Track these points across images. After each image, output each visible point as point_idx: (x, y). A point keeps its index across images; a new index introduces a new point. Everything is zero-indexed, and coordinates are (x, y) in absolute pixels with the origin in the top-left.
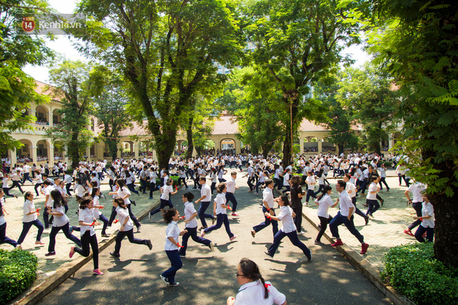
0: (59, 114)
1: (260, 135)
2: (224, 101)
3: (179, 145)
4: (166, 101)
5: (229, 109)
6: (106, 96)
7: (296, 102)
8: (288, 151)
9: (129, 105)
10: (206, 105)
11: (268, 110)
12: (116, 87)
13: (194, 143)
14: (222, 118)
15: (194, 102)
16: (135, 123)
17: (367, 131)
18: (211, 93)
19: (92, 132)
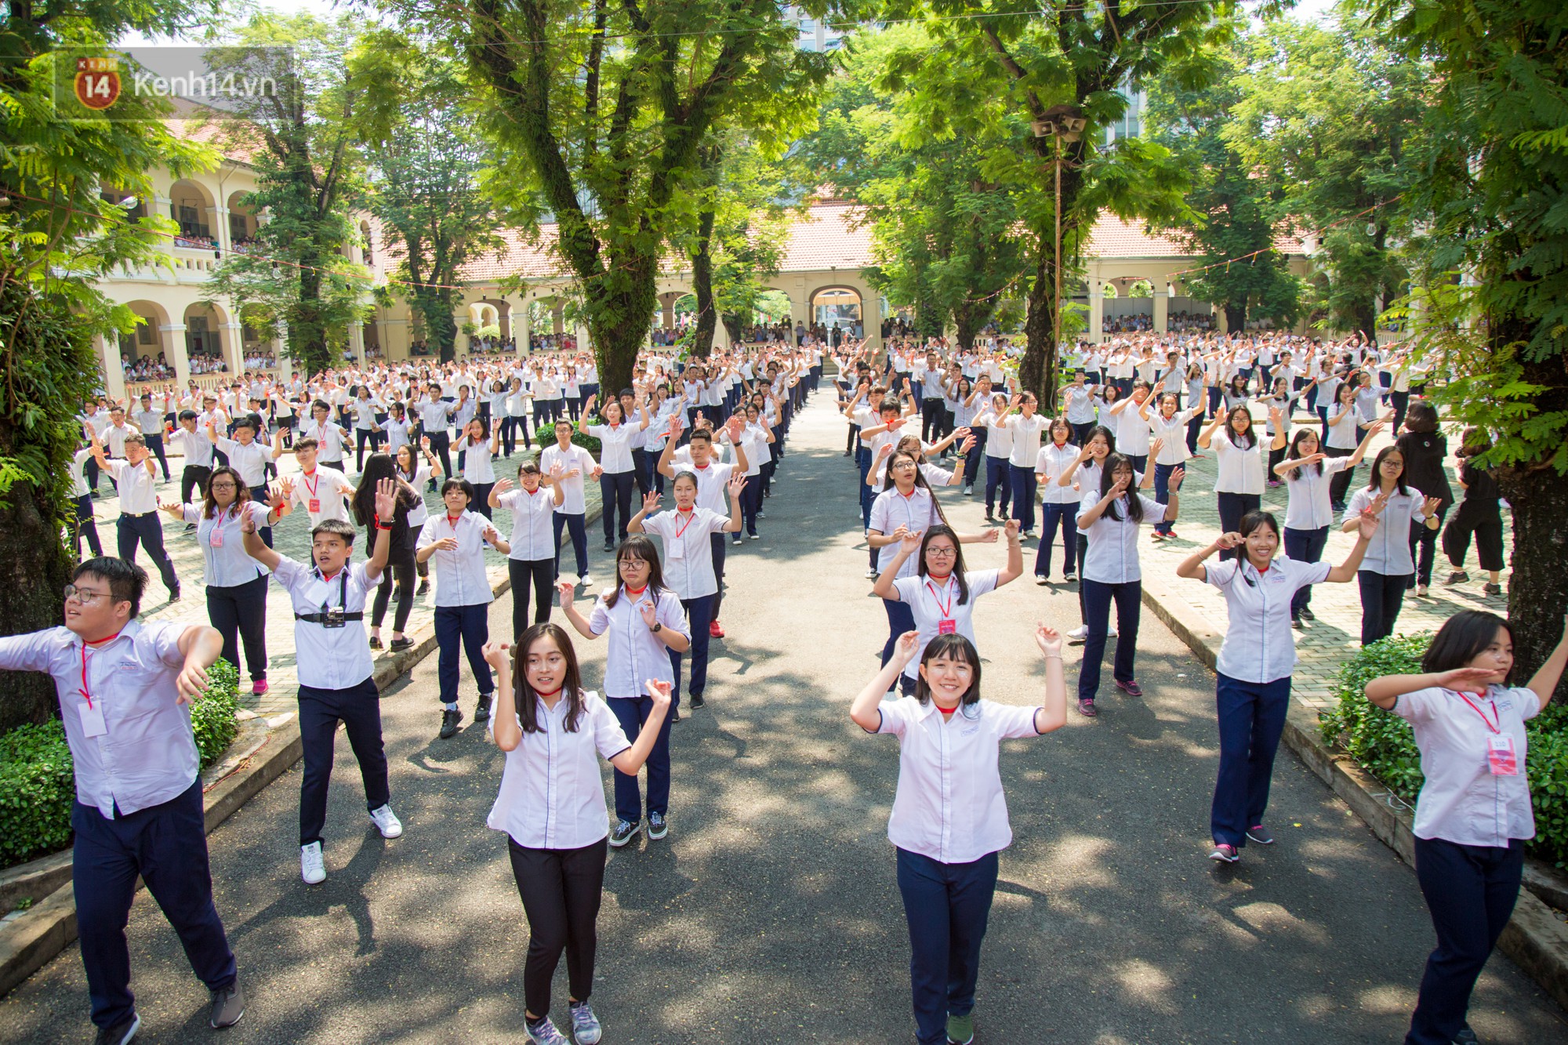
0: (251, 209)
1: (948, 270)
2: (824, 152)
3: (667, 309)
4: (619, 154)
5: (841, 181)
6: (408, 141)
7: (1078, 151)
8: (1042, 327)
9: (490, 171)
10: (760, 164)
11: (976, 181)
12: (440, 106)
13: (717, 300)
14: (814, 212)
15: (717, 155)
16: (511, 236)
17: (1333, 258)
18: (775, 122)
19: (365, 270)
